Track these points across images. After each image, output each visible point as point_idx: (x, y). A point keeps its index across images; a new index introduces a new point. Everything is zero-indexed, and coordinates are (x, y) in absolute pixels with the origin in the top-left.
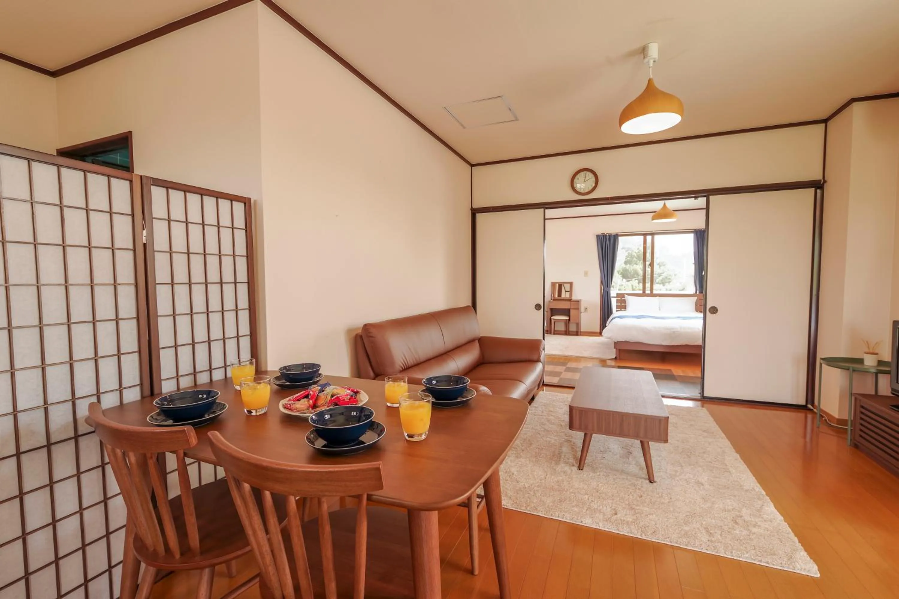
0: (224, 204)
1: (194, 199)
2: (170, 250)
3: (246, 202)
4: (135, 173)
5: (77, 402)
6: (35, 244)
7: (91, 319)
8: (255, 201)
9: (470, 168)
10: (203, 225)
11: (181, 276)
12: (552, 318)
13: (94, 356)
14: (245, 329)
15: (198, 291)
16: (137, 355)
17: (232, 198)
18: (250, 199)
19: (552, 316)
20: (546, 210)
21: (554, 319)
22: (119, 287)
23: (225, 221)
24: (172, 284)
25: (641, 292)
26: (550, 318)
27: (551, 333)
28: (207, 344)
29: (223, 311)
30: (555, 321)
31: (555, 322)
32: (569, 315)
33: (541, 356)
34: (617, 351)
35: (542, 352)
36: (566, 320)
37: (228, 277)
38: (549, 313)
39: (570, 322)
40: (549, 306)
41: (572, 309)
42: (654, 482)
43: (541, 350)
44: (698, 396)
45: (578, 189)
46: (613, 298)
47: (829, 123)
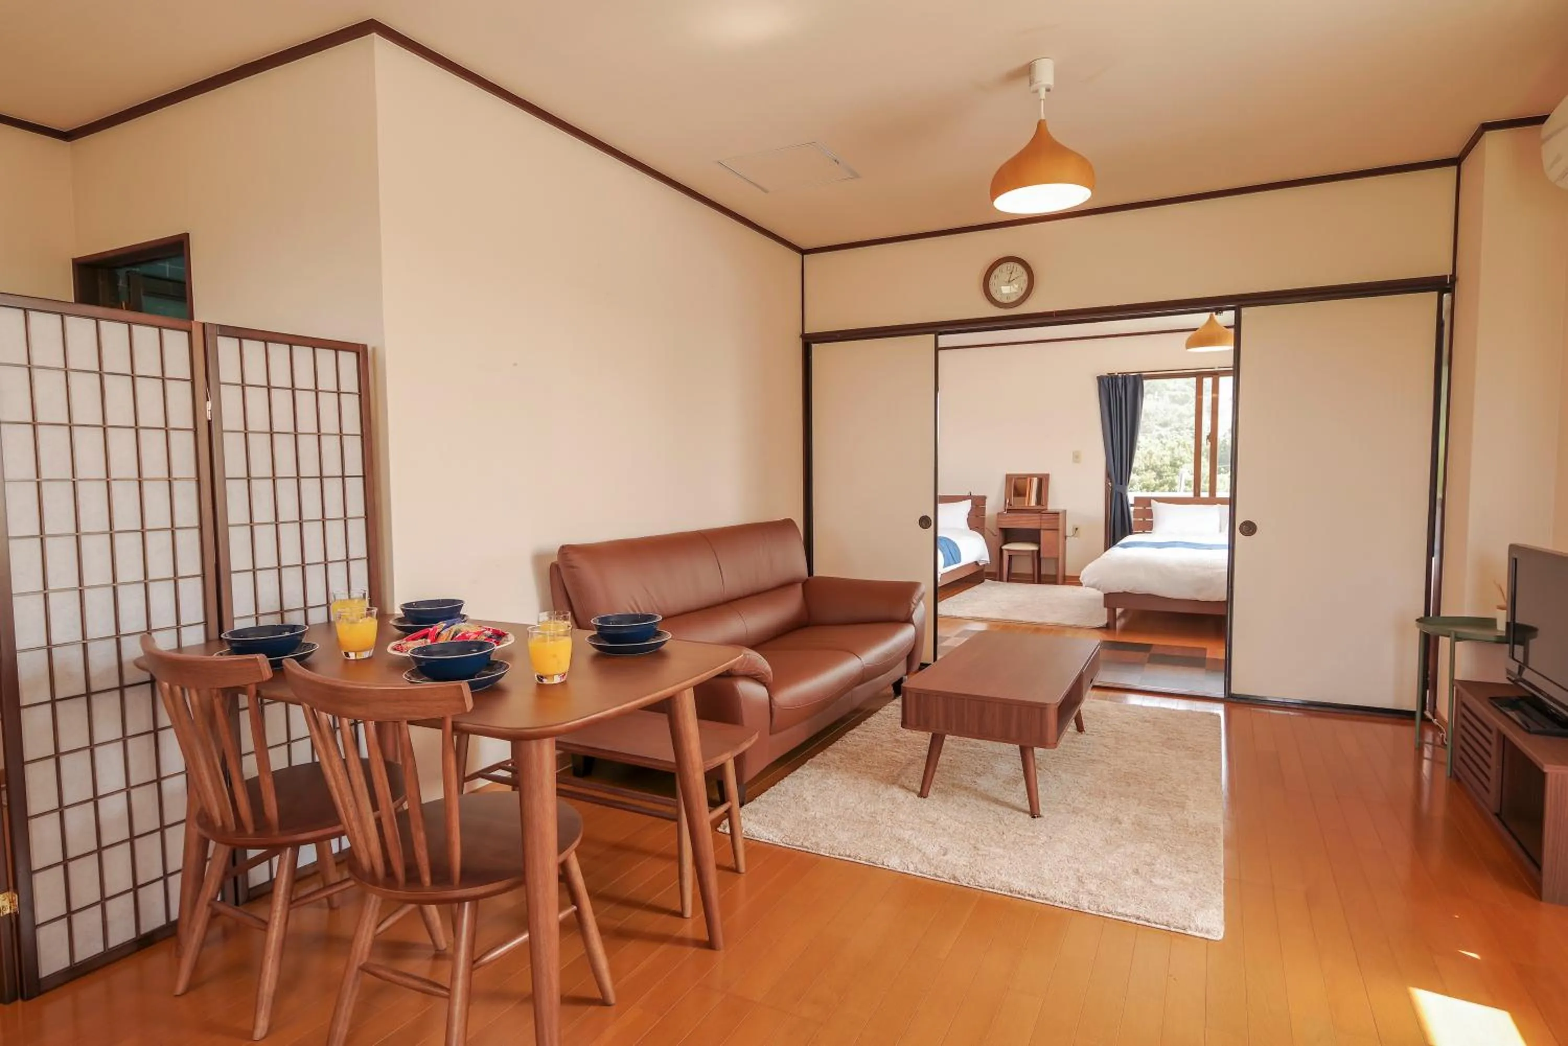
0: (326, 357)
1: (279, 352)
2: (246, 429)
3: (361, 352)
4: (195, 320)
5: (123, 639)
6: (71, 426)
7: (139, 527)
8: (374, 349)
9: (801, 256)
10: (293, 389)
11: (261, 467)
12: (1005, 547)
13: (143, 579)
14: (359, 548)
15: (287, 490)
16: (199, 579)
17: (337, 346)
18: (365, 347)
19: (1002, 545)
20: (940, 337)
21: (1008, 550)
22: (175, 483)
23: (327, 381)
24: (249, 479)
25: (1189, 495)
26: (1001, 548)
27: (1001, 580)
28: (300, 568)
29: (324, 520)
30: (1011, 553)
31: (1010, 557)
32: (1037, 541)
33: (913, 612)
34: (1112, 612)
35: (916, 605)
36: (1033, 551)
37: (332, 467)
38: (999, 537)
39: (1042, 555)
40: (998, 522)
41: (1045, 529)
42: (1039, 816)
43: (915, 601)
44: (1220, 694)
45: (997, 297)
46: (1132, 505)
47: (1462, 166)
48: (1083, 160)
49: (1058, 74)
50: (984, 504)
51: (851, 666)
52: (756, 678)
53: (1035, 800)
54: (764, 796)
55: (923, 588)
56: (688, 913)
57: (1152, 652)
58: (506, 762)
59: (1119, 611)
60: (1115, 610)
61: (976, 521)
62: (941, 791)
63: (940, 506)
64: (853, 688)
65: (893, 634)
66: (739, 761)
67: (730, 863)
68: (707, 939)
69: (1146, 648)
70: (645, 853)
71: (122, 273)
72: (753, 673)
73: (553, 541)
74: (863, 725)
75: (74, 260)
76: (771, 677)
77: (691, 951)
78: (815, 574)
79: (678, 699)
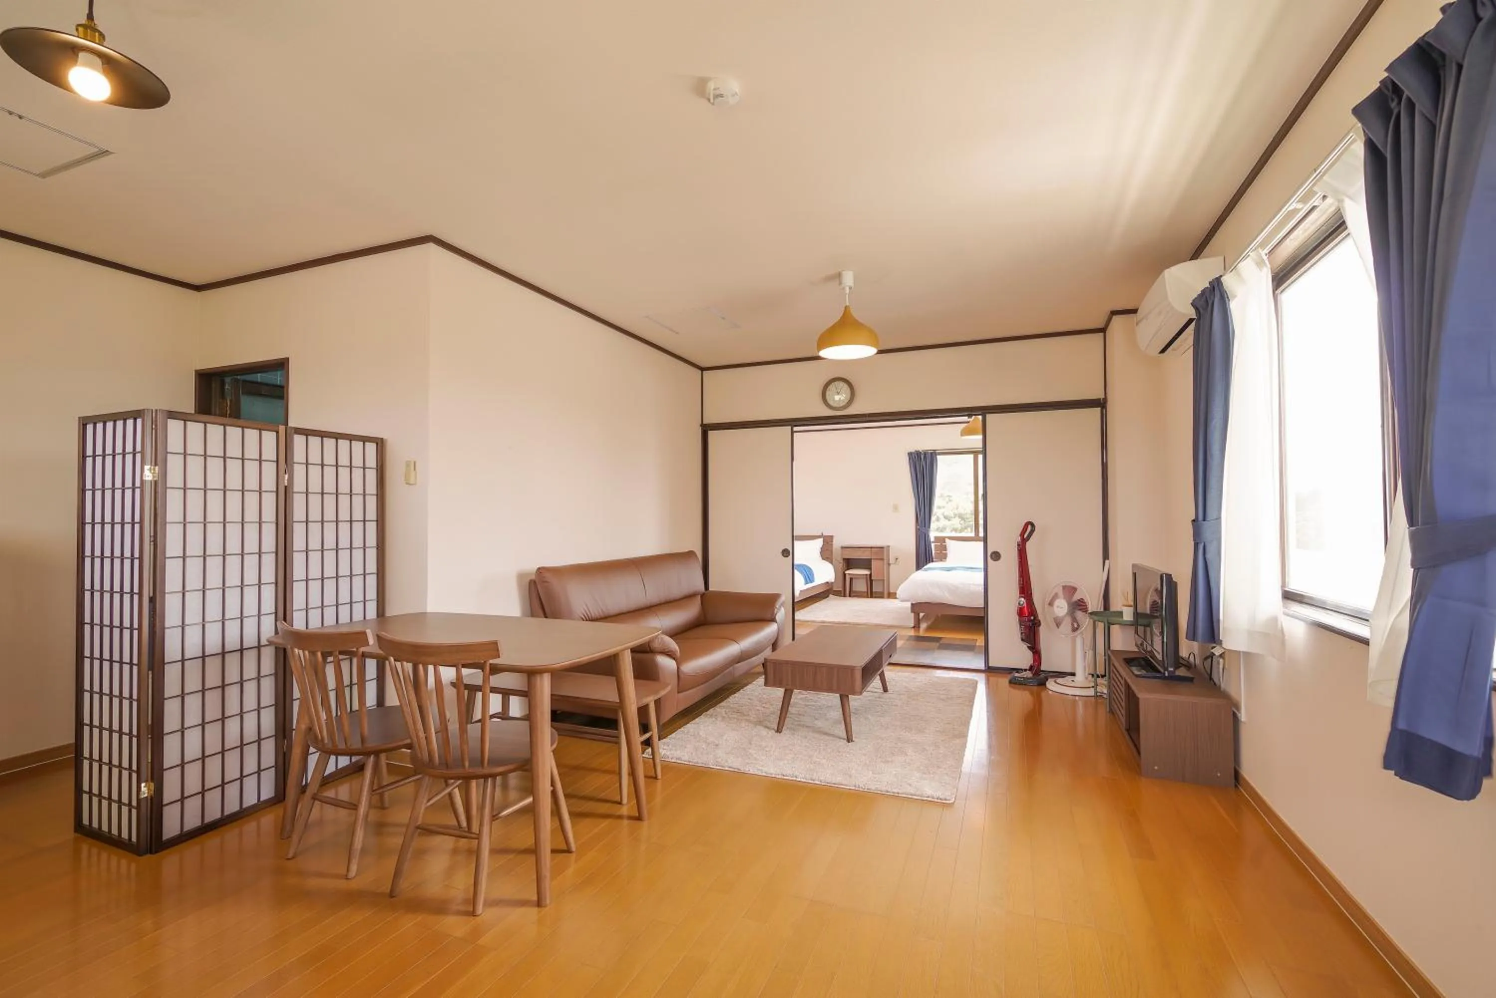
0: (357, 446)
1: (329, 443)
2: (307, 491)
3: (380, 444)
6: (205, 489)
7: (241, 552)
8: (388, 441)
9: (701, 372)
10: (337, 466)
11: (315, 515)
12: (847, 572)
13: (240, 584)
14: (372, 567)
15: (330, 529)
17: (364, 439)
18: (383, 440)
19: (846, 570)
20: (794, 428)
21: (849, 574)
22: (263, 525)
23: (357, 461)
24: (307, 522)
25: (973, 535)
26: (844, 572)
27: (845, 596)
29: (352, 548)
30: (851, 576)
31: (851, 579)
32: (870, 569)
33: (776, 614)
34: (917, 615)
35: (779, 609)
36: (866, 575)
37: (358, 515)
38: (841, 565)
39: (873, 578)
40: (842, 554)
41: (874, 559)
42: (852, 741)
43: (777, 607)
44: (982, 666)
45: (831, 403)
46: (933, 542)
47: (1107, 332)
48: (871, 331)
49: (856, 278)
50: (832, 541)
51: (733, 649)
52: (670, 654)
53: (849, 729)
54: (673, 735)
55: (783, 598)
56: (625, 801)
57: (941, 642)
58: (499, 713)
59: (921, 615)
60: (919, 614)
61: (826, 553)
62: (790, 729)
63: (796, 543)
64: (734, 664)
65: (762, 629)
66: (658, 702)
67: (653, 774)
68: (637, 815)
69: (938, 639)
70: (594, 770)
71: (228, 380)
72: (666, 650)
73: (531, 566)
74: (741, 691)
75: (196, 371)
76: (678, 654)
77: (626, 822)
78: (710, 589)
79: (621, 658)
